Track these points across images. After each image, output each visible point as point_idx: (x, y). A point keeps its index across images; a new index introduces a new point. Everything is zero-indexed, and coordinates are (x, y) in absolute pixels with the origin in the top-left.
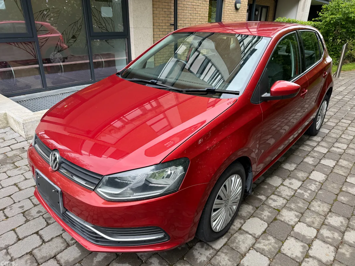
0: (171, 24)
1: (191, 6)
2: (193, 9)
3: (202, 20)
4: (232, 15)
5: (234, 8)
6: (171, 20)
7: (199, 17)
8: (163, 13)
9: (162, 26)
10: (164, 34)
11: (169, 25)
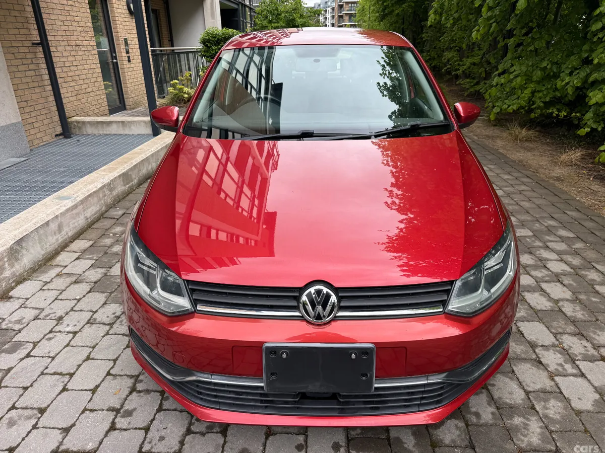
0: (33, 44)
1: (59, 7)
2: (64, 12)
3: (85, 35)
4: (127, 23)
5: (128, 12)
6: (31, 35)
7: (79, 29)
8: (13, 19)
9: (17, 47)
10: (25, 64)
11: (31, 45)
